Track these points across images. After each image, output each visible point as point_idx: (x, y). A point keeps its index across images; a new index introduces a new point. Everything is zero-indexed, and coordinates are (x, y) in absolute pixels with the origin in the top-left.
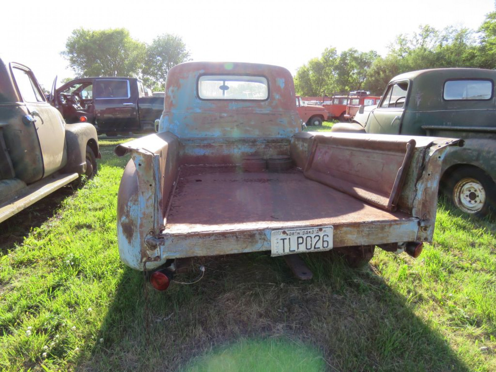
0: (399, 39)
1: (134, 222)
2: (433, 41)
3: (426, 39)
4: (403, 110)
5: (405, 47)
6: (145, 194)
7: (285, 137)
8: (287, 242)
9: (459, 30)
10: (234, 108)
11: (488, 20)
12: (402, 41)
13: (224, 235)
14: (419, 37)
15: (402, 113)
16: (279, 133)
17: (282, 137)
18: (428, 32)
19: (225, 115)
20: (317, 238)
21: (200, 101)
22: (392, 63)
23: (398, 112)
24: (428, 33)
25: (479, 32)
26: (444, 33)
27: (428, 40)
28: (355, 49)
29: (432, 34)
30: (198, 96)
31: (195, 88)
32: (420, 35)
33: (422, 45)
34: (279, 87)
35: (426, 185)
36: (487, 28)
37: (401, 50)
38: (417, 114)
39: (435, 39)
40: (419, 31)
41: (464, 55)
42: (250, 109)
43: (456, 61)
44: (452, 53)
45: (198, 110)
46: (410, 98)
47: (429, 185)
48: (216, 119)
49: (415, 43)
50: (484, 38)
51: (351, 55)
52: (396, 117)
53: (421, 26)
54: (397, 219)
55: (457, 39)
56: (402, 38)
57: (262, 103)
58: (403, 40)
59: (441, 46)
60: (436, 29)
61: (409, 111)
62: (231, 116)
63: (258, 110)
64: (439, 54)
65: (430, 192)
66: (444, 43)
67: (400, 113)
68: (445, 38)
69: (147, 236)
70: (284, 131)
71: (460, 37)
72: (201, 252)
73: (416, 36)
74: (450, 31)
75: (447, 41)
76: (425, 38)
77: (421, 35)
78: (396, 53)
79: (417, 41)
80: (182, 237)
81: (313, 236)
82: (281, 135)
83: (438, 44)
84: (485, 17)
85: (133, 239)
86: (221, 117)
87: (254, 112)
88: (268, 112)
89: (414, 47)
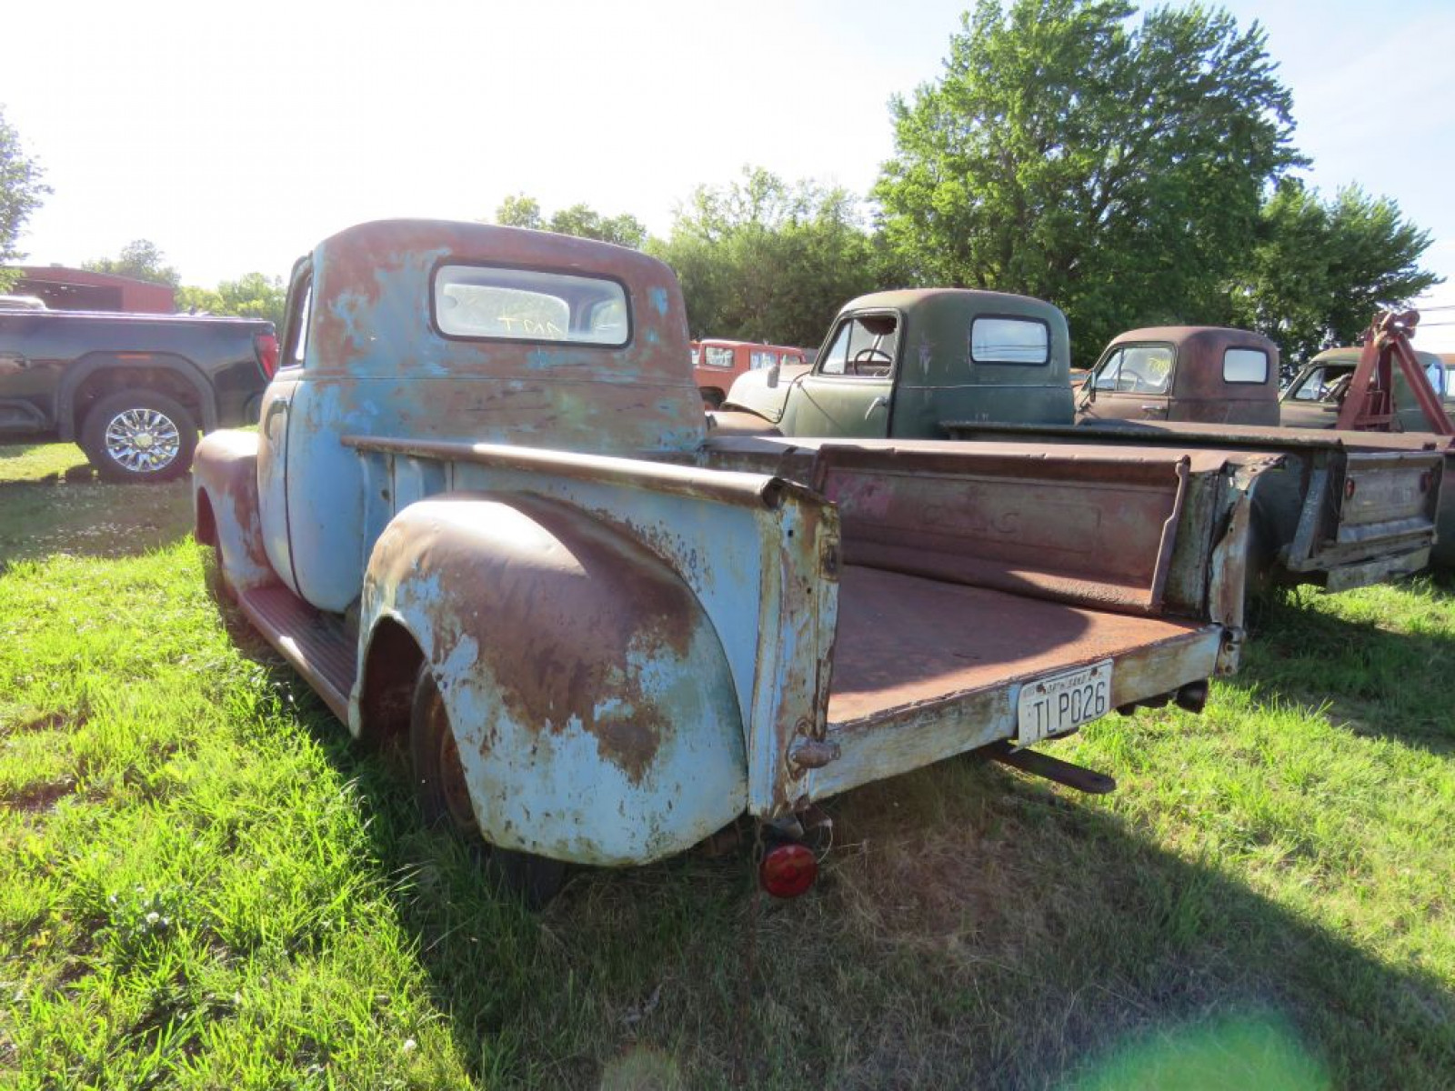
0: (699, 193)
1: (661, 712)
2: (776, 211)
3: (761, 203)
4: (891, 382)
5: (714, 217)
6: (797, 617)
7: (674, 449)
8: (1043, 708)
9: (830, 188)
10: (542, 366)
11: (885, 176)
12: (706, 202)
13: (937, 710)
14: (745, 197)
15: (889, 389)
16: (660, 441)
17: (668, 449)
18: (764, 185)
19: (517, 385)
20: (1089, 691)
21: (444, 343)
22: (689, 256)
23: (876, 388)
24: (765, 188)
25: (870, 200)
26: (797, 193)
27: (765, 204)
28: (590, 210)
29: (772, 192)
30: (434, 326)
31: (425, 301)
32: (746, 190)
33: (754, 217)
34: (655, 311)
35: (1227, 553)
36: (885, 195)
37: (705, 223)
38: (926, 393)
39: (779, 205)
40: (744, 182)
41: (846, 252)
42: (585, 369)
43: (832, 263)
44: (820, 242)
45: (439, 371)
46: (906, 355)
47: (1232, 553)
48: (491, 398)
49: (735, 207)
50: (880, 215)
51: (579, 222)
52: (877, 400)
53: (746, 169)
54: (1187, 631)
55: (826, 211)
56: (707, 193)
57: (616, 355)
58: (709, 198)
59: (794, 223)
60: (783, 182)
61: (906, 385)
62: (534, 390)
63: (605, 374)
64: (793, 242)
65: (1233, 567)
66: (800, 215)
67: (882, 388)
68: (801, 205)
69: (793, 737)
70: (672, 434)
71: (834, 205)
72: (886, 766)
73: (738, 192)
74: (811, 191)
75: (806, 212)
76: (758, 200)
77: (751, 193)
78: (695, 230)
79: (742, 204)
80: (861, 729)
81: (1082, 688)
82: (666, 445)
83: (787, 217)
84: (879, 169)
85: (655, 763)
86: (508, 393)
87: (596, 379)
88: (630, 380)
89: (735, 219)
